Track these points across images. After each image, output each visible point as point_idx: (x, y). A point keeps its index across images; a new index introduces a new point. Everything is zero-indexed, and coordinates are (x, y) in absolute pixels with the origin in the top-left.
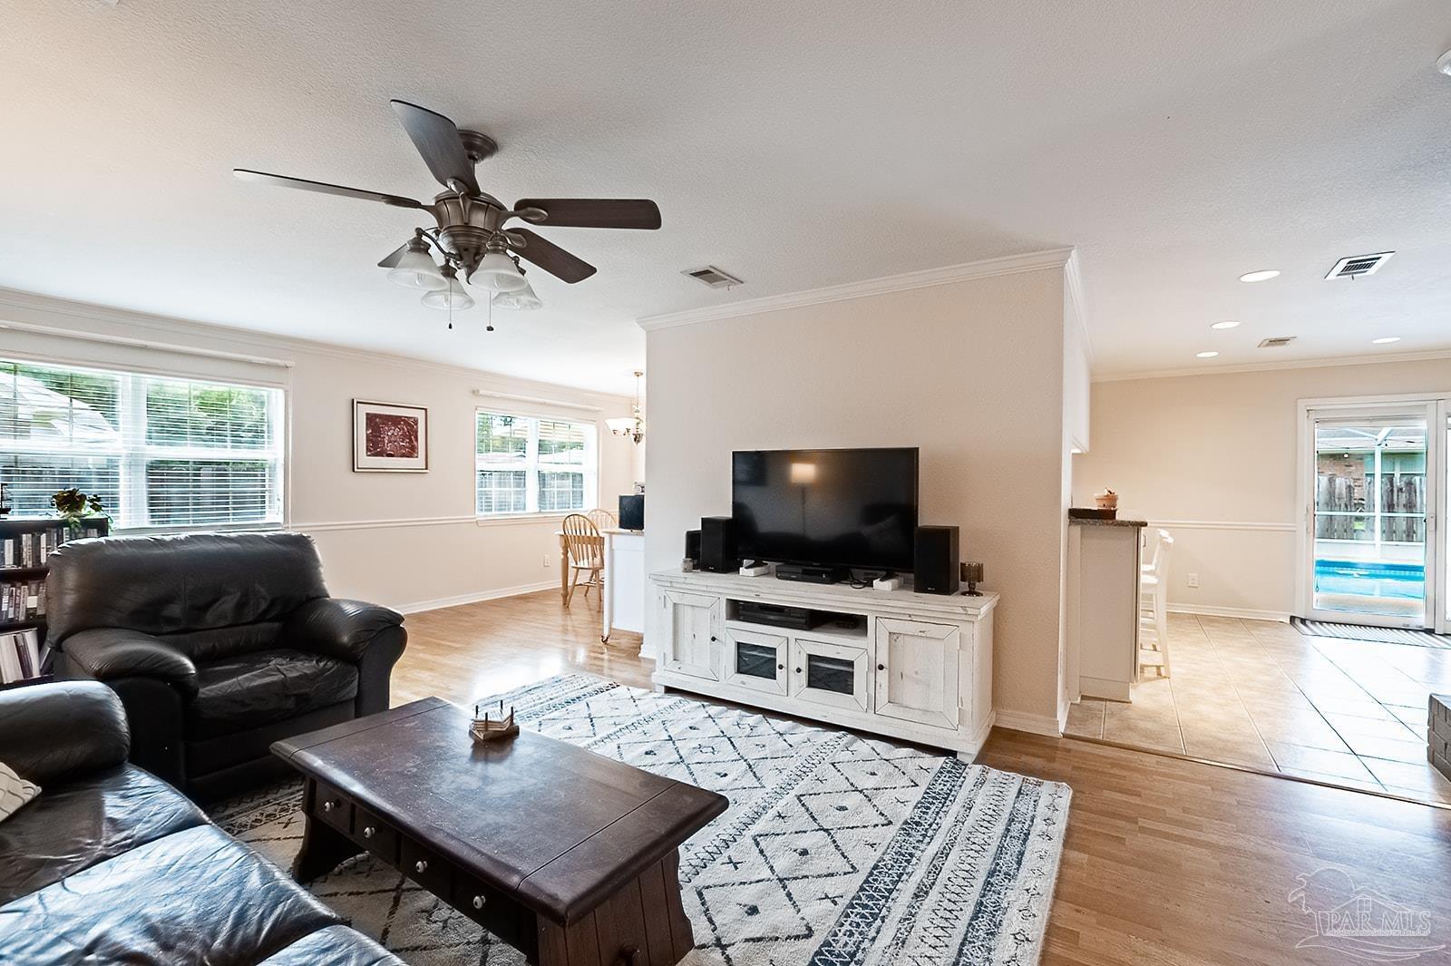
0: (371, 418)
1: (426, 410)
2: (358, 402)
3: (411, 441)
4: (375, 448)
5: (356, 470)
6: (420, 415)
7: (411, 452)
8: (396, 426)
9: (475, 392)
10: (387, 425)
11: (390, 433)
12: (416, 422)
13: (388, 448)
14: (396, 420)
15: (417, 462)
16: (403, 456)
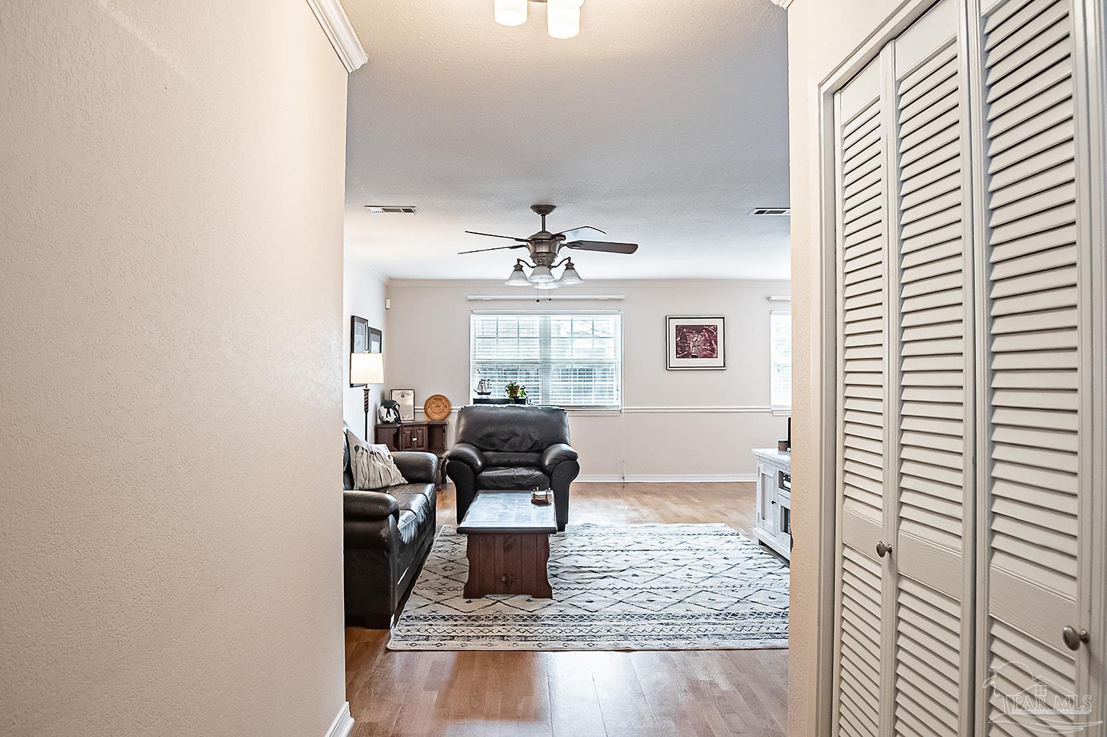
0: (679, 329)
1: (723, 318)
2: (670, 318)
3: (711, 344)
4: (683, 352)
5: (668, 368)
6: (719, 323)
7: (712, 353)
8: (699, 333)
9: (768, 299)
10: (691, 333)
11: (696, 338)
12: (716, 329)
13: (693, 351)
14: (698, 329)
15: (718, 361)
16: (705, 356)
